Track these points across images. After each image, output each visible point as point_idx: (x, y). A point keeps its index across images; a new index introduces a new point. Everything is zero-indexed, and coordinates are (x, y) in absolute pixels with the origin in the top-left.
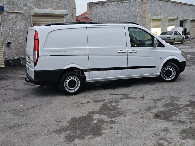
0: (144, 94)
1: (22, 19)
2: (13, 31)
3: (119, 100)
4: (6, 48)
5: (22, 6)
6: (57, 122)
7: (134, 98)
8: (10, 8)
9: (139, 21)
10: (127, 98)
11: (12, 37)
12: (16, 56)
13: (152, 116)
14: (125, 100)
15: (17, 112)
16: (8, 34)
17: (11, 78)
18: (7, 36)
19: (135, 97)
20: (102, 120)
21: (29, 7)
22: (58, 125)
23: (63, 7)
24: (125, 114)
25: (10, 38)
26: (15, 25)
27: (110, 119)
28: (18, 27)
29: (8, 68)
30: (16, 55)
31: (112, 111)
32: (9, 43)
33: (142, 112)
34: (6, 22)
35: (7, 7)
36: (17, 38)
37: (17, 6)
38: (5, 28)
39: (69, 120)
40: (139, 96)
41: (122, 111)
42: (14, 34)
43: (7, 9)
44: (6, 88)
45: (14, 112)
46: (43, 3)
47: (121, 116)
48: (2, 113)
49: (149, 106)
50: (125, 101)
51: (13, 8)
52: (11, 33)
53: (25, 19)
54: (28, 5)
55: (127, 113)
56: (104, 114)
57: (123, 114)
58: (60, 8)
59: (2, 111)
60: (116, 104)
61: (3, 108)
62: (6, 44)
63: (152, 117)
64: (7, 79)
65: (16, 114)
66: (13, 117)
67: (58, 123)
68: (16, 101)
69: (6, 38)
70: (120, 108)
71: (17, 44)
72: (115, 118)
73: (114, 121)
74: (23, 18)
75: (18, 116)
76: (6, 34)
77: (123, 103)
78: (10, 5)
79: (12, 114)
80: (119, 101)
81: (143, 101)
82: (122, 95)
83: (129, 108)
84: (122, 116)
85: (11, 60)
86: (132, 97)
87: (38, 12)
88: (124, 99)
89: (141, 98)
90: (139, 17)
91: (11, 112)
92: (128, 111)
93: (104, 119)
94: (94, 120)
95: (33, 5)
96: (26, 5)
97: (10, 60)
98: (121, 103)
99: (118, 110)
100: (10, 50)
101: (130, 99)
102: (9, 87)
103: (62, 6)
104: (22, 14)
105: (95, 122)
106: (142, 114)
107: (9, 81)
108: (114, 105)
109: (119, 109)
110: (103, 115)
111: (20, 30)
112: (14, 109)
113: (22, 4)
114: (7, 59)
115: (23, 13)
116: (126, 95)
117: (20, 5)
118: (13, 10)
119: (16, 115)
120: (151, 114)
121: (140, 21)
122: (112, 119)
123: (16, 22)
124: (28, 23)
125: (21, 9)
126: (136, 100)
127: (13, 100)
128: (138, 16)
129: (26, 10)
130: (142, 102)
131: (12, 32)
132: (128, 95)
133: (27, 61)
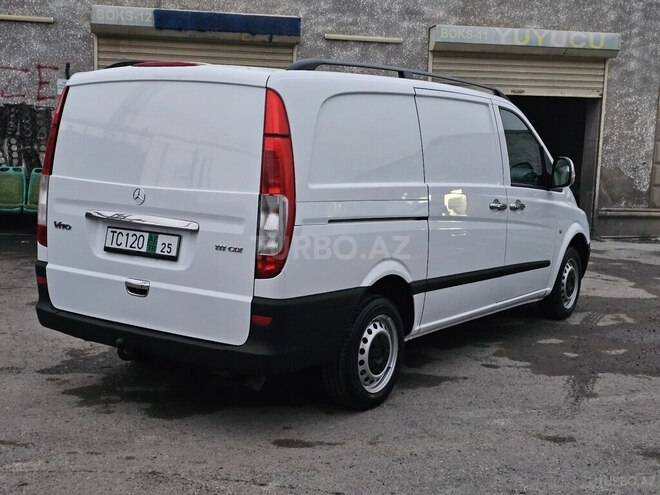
5: (393, 18)
8: (341, 24)
21: (424, 20)
23: (612, 17)
35: (330, 21)
37: (371, 15)
43: (330, 28)
46: (499, 5)
51: (355, 23)
54: (423, 14)
58: (591, 24)
78: (344, 12)
87: (452, 39)
95: (449, 12)
96: (411, 13)
103: (604, 16)
104: (390, 48)
113: (397, 8)
115: (397, 44)
117: (385, 12)
118: (354, 34)
125: (389, 28)
129: (412, 31)
133: (107, 249)
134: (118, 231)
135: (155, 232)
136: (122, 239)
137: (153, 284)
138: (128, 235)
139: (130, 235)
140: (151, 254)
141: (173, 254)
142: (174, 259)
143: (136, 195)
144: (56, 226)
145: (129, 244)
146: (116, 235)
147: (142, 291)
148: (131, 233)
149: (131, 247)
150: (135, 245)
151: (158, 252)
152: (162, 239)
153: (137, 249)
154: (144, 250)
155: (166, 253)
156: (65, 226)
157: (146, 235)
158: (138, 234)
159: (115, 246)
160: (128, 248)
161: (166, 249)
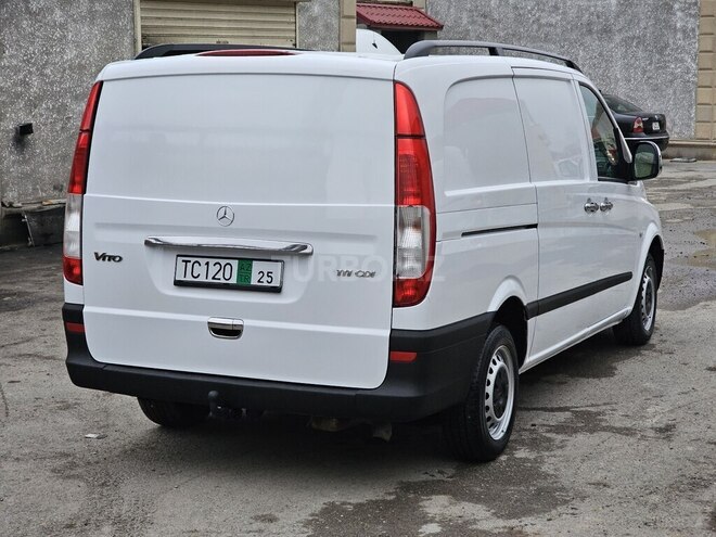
0: (673, 416)
1: (92, 14)
2: (48, 71)
3: (548, 435)
4: (11, 153)
6: (257, 518)
7: (628, 432)
9: (679, 35)
10: (592, 431)
11: (40, 98)
12: (56, 193)
13: (703, 517)
14: (580, 437)
15: (73, 465)
16: (24, 83)
17: (31, 303)
18: (18, 96)
19: (628, 424)
20: (466, 523)
22: (260, 531)
24: (576, 503)
25: (32, 105)
26: (60, 40)
27: (501, 523)
28: (70, 54)
29: (12, 250)
30: (55, 188)
31: (514, 484)
32: (26, 129)
33: (655, 498)
34: (16, 27)
36: (64, 106)
38: (11, 57)
39: (312, 515)
40: (649, 423)
41: (563, 489)
42: (52, 84)
44: (13, 350)
45: (59, 463)
47: (554, 512)
48: (9, 466)
49: (692, 470)
50: (582, 441)
52: (35, 81)
53: (107, 14)
55: (583, 499)
56: (475, 499)
57: (566, 502)
59: (5, 457)
60: (532, 456)
61: (9, 446)
62: (12, 135)
63: (699, 524)
64: (14, 308)
65: (67, 472)
66: (59, 485)
67: (262, 525)
68: (66, 413)
69: (12, 103)
70: (552, 472)
71: (64, 136)
72: (527, 520)
73: (520, 532)
74: (97, 7)
75: (82, 484)
76: (15, 84)
77: (569, 450)
79: (53, 471)
80: (549, 440)
81: (667, 450)
82: (568, 414)
83: (598, 477)
84: (560, 509)
85: (32, 213)
86: (618, 425)
88: (575, 430)
89: (661, 430)
90: (679, 14)
91: (48, 463)
92: (589, 490)
93: (475, 521)
94: (426, 520)
97: (27, 212)
98: (559, 452)
99: (543, 484)
100: (26, 162)
101: (605, 435)
102: (25, 348)
105: (433, 528)
106: (655, 506)
107: (23, 318)
108: (526, 460)
109: (546, 476)
110: (469, 501)
111: (81, 67)
112: (60, 449)
114: (11, 205)
116: (589, 413)
119: (69, 477)
120: (699, 508)
121: (684, 32)
122: (514, 522)
123: (62, 26)
124: (121, 31)
126: (632, 440)
127: (50, 411)
128: (676, 6)
130: (664, 449)
131: (42, 74)
132: (599, 414)
133: (178, 284)
134: (193, 260)
135: (246, 259)
136: (200, 270)
137: (247, 323)
138: (207, 264)
139: (211, 265)
140: (244, 286)
141: (275, 283)
142: (277, 290)
143: (221, 214)
144: (98, 258)
145: (210, 277)
146: (190, 265)
147: (233, 332)
148: (212, 261)
149: (213, 278)
150: (220, 275)
151: (254, 282)
152: (257, 267)
153: (223, 281)
154: (234, 281)
155: (265, 284)
156: (112, 258)
157: (235, 263)
158: (223, 262)
159: (189, 278)
160: (210, 280)
161: (265, 279)
